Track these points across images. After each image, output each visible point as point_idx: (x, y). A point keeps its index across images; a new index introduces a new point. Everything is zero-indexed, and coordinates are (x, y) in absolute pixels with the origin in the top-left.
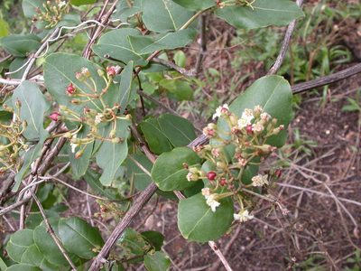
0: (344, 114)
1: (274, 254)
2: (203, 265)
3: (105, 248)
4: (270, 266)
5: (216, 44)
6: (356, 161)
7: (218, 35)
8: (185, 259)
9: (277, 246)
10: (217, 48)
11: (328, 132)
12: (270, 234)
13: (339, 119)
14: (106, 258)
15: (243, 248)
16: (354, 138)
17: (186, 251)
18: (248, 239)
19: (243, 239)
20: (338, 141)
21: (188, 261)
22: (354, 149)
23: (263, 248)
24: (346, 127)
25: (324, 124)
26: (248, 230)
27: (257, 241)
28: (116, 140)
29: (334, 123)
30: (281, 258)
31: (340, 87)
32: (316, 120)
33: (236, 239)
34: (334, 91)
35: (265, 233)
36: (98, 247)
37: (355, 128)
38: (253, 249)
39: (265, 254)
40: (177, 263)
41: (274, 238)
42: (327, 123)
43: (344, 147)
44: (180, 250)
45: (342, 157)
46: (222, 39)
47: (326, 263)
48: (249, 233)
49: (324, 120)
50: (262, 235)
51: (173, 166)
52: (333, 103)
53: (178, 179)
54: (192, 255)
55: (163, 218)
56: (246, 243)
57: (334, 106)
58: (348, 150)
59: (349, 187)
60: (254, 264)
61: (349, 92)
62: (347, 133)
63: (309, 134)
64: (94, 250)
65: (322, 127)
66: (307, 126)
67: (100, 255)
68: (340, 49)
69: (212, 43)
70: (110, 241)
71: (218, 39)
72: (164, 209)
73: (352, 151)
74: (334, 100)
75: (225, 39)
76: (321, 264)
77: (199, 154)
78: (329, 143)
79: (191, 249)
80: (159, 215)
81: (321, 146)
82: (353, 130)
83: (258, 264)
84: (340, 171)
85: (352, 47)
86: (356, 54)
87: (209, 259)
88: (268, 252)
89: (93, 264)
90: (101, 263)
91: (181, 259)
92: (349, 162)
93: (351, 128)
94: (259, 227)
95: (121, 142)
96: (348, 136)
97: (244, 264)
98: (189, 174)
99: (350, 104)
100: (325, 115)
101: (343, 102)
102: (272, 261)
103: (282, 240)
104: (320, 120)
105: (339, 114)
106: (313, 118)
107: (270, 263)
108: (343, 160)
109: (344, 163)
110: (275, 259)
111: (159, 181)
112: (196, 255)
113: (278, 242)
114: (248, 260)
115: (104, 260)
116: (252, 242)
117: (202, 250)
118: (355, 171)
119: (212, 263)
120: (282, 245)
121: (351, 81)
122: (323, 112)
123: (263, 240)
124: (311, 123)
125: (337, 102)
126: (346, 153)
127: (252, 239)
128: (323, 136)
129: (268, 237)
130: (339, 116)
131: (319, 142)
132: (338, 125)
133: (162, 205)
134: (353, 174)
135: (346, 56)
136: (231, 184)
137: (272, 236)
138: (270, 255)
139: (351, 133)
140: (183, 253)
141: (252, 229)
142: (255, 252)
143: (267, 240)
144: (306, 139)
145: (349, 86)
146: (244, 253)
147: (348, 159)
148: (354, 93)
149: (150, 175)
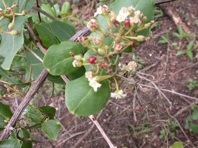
0: (159, 45)
1: (122, 123)
2: (83, 131)
3: (13, 119)
4: (120, 130)
5: (87, 8)
6: (166, 70)
7: (89, 3)
8: (72, 128)
9: (124, 118)
10: (88, 10)
11: (151, 55)
12: (120, 112)
13: (157, 48)
14: (14, 127)
15: (105, 120)
16: (165, 58)
17: (73, 123)
18: (107, 115)
19: (105, 115)
20: (157, 60)
21: (74, 129)
22: (166, 64)
23: (116, 120)
24: (161, 52)
25: (148, 50)
26: (107, 110)
27: (113, 116)
28: (13, 32)
29: (154, 50)
30: (127, 125)
31: (157, 30)
32: (144, 48)
33: (101, 115)
34: (154, 32)
35: (117, 111)
36: (8, 119)
37: (166, 52)
38: (110, 121)
39: (117, 123)
40: (68, 130)
41: (122, 114)
42: (150, 50)
43: (159, 63)
44: (69, 123)
45: (158, 68)
46: (91, 5)
47: (151, 127)
48: (107, 112)
49: (148, 49)
50: (115, 112)
51: (61, 55)
52: (154, 39)
53: (65, 66)
54: (76, 126)
55: (59, 105)
56: (106, 118)
57: (154, 41)
58: (162, 64)
59: (163, 85)
60: (112, 129)
61: (162, 33)
62: (161, 55)
63: (140, 56)
64: (5, 121)
65: (147, 52)
66: (139, 52)
67: (9, 125)
68: (157, 9)
69: (85, 7)
70: (16, 113)
71: (88, 5)
72: (59, 100)
73: (164, 65)
74: (154, 37)
75: (93, 5)
76: (149, 128)
77: (83, 44)
78: (151, 61)
79: (76, 122)
80: (57, 104)
81: (147, 63)
82: (164, 53)
83: (113, 129)
84: (158, 76)
85: (163, 8)
86: (166, 12)
87: (86, 128)
88: (119, 122)
89: (4, 132)
90: (10, 130)
91: (70, 128)
92: (162, 71)
93: (163, 53)
94: (113, 109)
95: (18, 34)
96: (162, 57)
97: (106, 129)
98: (75, 61)
99: (163, 39)
100: (149, 46)
101: (159, 38)
102: (121, 127)
103: (126, 115)
104: (146, 48)
105: (157, 45)
106: (142, 48)
107: (120, 128)
108: (159, 70)
109: (160, 72)
110: (123, 125)
111: (50, 67)
112: (79, 125)
113: (124, 116)
114: (108, 126)
115: (12, 128)
116: (110, 117)
117: (82, 122)
118: (166, 76)
119: (87, 129)
120: (126, 118)
121: (163, 27)
122: (148, 44)
123: (116, 115)
124: (141, 50)
125: (156, 39)
126: (161, 66)
127: (109, 115)
128: (148, 57)
129: (119, 114)
130: (157, 46)
131: (146, 60)
132: (156, 51)
133: (58, 98)
134: (165, 78)
135: (160, 13)
136: (110, 68)
137: (121, 113)
138: (120, 124)
139: (164, 55)
140: (71, 125)
141: (110, 110)
142: (111, 122)
143: (118, 115)
144: (138, 59)
145: (162, 30)
146: (106, 123)
147: (162, 69)
148: (165, 34)
149: (42, 61)
